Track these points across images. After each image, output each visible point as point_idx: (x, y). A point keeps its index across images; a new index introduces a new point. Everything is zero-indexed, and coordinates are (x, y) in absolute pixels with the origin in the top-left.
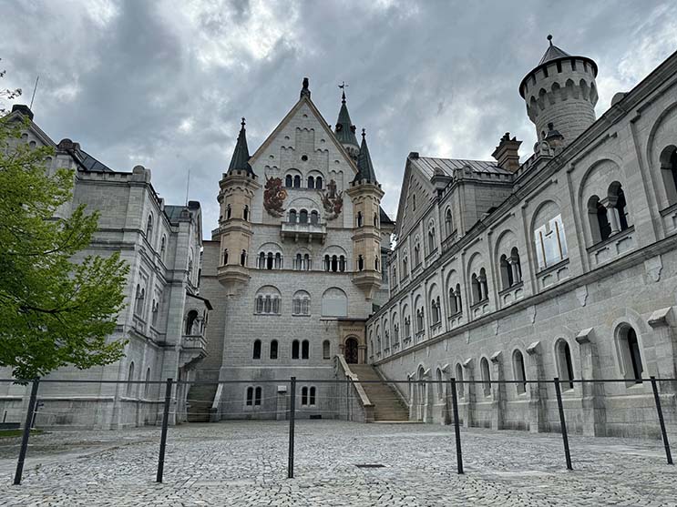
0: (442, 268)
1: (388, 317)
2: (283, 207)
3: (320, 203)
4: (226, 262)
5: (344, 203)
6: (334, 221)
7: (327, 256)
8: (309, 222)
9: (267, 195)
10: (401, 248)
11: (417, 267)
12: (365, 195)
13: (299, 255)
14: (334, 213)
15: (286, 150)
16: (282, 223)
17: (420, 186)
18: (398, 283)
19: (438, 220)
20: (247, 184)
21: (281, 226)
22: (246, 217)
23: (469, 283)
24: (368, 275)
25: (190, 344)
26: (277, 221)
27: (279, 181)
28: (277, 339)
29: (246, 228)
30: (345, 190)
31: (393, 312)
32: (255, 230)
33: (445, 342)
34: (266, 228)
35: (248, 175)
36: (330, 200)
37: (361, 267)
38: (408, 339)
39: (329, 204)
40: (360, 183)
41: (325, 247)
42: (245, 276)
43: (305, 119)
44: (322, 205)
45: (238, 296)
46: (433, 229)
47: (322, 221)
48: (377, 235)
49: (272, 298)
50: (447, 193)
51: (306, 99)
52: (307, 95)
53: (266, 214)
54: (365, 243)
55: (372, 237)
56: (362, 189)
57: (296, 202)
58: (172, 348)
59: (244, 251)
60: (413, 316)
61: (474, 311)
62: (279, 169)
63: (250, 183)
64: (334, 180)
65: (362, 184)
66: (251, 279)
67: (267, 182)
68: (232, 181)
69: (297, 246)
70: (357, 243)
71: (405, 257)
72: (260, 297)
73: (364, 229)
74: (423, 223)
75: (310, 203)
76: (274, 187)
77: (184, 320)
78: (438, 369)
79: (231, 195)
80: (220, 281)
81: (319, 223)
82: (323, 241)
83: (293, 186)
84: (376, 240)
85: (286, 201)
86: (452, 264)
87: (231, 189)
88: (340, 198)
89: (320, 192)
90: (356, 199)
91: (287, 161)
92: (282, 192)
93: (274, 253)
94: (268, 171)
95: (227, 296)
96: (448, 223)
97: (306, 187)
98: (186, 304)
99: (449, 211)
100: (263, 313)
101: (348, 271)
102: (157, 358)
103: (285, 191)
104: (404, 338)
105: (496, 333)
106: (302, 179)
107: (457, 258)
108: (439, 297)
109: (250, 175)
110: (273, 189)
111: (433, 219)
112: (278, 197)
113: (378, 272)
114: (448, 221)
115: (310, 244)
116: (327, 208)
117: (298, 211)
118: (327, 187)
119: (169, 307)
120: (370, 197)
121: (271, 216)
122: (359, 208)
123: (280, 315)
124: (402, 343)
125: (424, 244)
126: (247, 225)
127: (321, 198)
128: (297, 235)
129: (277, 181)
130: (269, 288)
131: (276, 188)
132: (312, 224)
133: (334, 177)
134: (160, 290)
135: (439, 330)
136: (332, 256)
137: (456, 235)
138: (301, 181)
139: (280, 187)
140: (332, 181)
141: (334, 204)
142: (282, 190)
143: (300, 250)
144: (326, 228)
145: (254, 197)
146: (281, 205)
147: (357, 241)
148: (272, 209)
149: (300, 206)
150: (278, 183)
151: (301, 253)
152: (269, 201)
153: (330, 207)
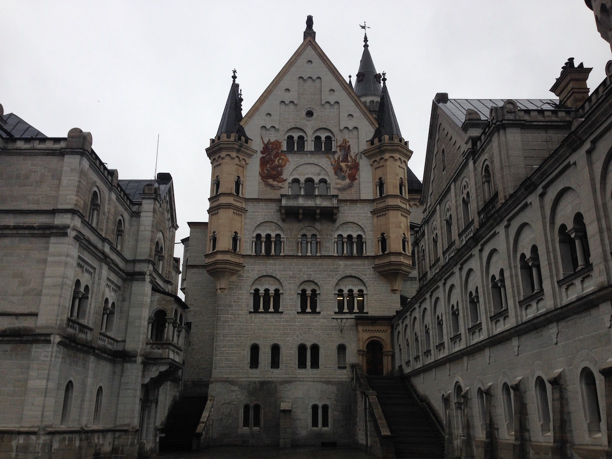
0: (479, 247)
1: (417, 314)
2: (284, 176)
3: (330, 169)
4: (214, 248)
5: (361, 168)
6: (348, 192)
7: (340, 236)
8: (317, 193)
9: (263, 162)
10: (430, 223)
11: (450, 247)
12: (387, 156)
13: (304, 235)
14: (348, 181)
15: (287, 105)
16: (282, 195)
17: (449, 136)
18: (428, 269)
19: (473, 181)
20: (238, 151)
21: (280, 201)
22: (237, 191)
23: (516, 267)
24: (393, 259)
25: (156, 353)
26: (275, 195)
27: (277, 144)
28: (279, 343)
29: (238, 204)
30: (361, 151)
32: (250, 207)
33: (487, 352)
34: (262, 204)
35: (240, 139)
36: (343, 164)
37: (384, 249)
38: (442, 344)
39: (341, 170)
40: (380, 141)
41: (338, 224)
42: (238, 264)
43: (309, 65)
44: (333, 171)
45: (230, 289)
46: (468, 192)
47: (333, 192)
48: (404, 206)
49: (272, 292)
50: (483, 142)
51: (310, 41)
52: (311, 36)
53: (263, 185)
54: (389, 218)
55: (399, 210)
56: (383, 148)
57: (300, 169)
58: (133, 359)
59: (236, 233)
60: (446, 313)
61: (524, 309)
62: (278, 129)
63: (242, 149)
64: (347, 139)
65: (383, 142)
66: (245, 268)
67: (263, 146)
68: (221, 147)
69: (301, 224)
70: (378, 218)
71: (435, 233)
72: (257, 291)
73: (387, 200)
74: (455, 185)
75: (317, 169)
76: (272, 151)
77: (149, 323)
78: (480, 389)
79: (220, 164)
80: (208, 271)
81: (329, 194)
82: (334, 217)
83: (296, 149)
84: (403, 213)
85: (288, 168)
86: (492, 241)
87: (219, 157)
88: (355, 161)
89: (330, 156)
90: (375, 161)
91: (288, 118)
92: (282, 157)
93: (273, 235)
94: (264, 132)
95: (217, 290)
96: (486, 184)
97: (313, 150)
98: (151, 301)
99: (487, 166)
100: (261, 309)
101: (368, 254)
102: (114, 372)
103: (286, 156)
104: (436, 342)
105: (555, 341)
106: (307, 141)
107: (498, 233)
108: (477, 288)
109: (243, 138)
110: (271, 155)
111: (467, 180)
112: (277, 164)
113: (406, 255)
114: (486, 181)
115: (318, 221)
116: (339, 174)
117: (302, 180)
118: (338, 148)
119: (129, 307)
120: (393, 157)
121: (269, 189)
122: (379, 173)
123: (282, 312)
124: (434, 349)
125: (457, 214)
126: (239, 200)
127: (331, 162)
128: (301, 211)
129: (276, 144)
130: (267, 279)
131: (275, 153)
132: (320, 196)
133: (347, 135)
134: (116, 285)
135: (479, 334)
136: (346, 236)
137: (497, 200)
138: (306, 143)
139: (279, 152)
140: (344, 140)
141: (348, 170)
142: (281, 155)
143: (306, 230)
144: (338, 200)
145: (248, 165)
146: (280, 173)
147: (379, 215)
148: (270, 179)
149: (305, 175)
150: (277, 147)
151: (307, 233)
152: (266, 170)
153: (342, 174)
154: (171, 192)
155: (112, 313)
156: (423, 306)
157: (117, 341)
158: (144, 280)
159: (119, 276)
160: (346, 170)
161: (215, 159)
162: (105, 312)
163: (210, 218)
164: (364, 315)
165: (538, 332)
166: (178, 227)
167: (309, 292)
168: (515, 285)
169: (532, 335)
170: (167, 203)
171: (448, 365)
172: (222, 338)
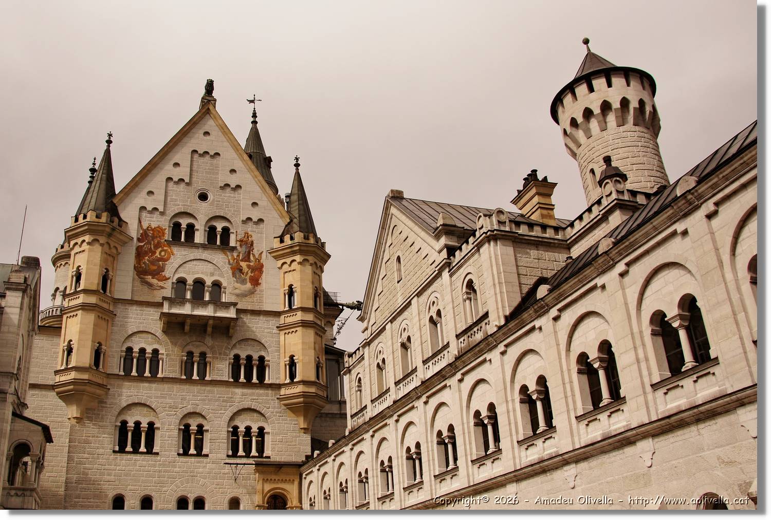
0: (458, 377)
2: (168, 272)
3: (227, 270)
4: (68, 362)
5: (265, 270)
6: (249, 299)
7: (237, 357)
8: (207, 298)
9: (140, 254)
10: (374, 346)
11: (407, 375)
13: (190, 353)
14: (248, 286)
15: (175, 183)
16: (164, 298)
17: (409, 241)
18: (367, 402)
19: (447, 298)
20: (110, 235)
21: (161, 305)
22: (104, 288)
23: (513, 400)
24: (306, 389)
25: (16, 502)
26: (155, 297)
27: (159, 231)
28: (153, 494)
29: (105, 306)
30: (268, 248)
32: (120, 310)
35: (112, 220)
36: (244, 265)
37: (292, 376)
39: (241, 271)
40: (292, 238)
41: (234, 340)
42: (101, 386)
43: (208, 138)
44: (230, 272)
45: (88, 419)
46: (439, 310)
47: (230, 298)
48: (319, 323)
49: (144, 425)
50: (465, 253)
51: (209, 109)
53: (138, 283)
55: (313, 327)
56: (295, 249)
57: (187, 265)
59: (100, 344)
60: (397, 457)
61: (524, 449)
62: (162, 212)
63: (115, 233)
64: (250, 233)
65: (296, 240)
66: (110, 392)
67: (141, 232)
68: (87, 229)
69: (187, 338)
70: (287, 336)
71: (381, 358)
72: (124, 423)
73: (297, 313)
74: (418, 302)
75: (211, 268)
76: (153, 240)
77: (7, 460)
79: (83, 251)
80: (58, 393)
81: (224, 301)
82: (231, 331)
83: (183, 239)
84: (318, 332)
85: (172, 263)
86: (480, 370)
87: (84, 240)
88: (259, 261)
89: (227, 252)
90: (285, 263)
91: (176, 200)
92: (165, 248)
93: (149, 350)
94: (143, 214)
95: (70, 419)
96: (468, 302)
97: (205, 242)
98: (11, 430)
99: (471, 281)
100: (129, 448)
101: (270, 382)
103: (170, 248)
105: (572, 485)
106: (197, 230)
107: (490, 360)
108: (451, 426)
109: (116, 220)
110: (151, 244)
111: (438, 295)
112: (159, 256)
113: (320, 385)
114: (469, 299)
115: (209, 335)
116: (238, 276)
117: (190, 281)
118: (238, 243)
120: (307, 260)
121: (145, 288)
122: (289, 279)
123: (157, 454)
125: (420, 336)
126: (106, 300)
127: (229, 260)
128: (188, 321)
130: (140, 408)
131: (156, 241)
132: (212, 303)
135: (453, 482)
136: (244, 357)
137: (487, 322)
138: (196, 232)
139: (162, 241)
140: (246, 233)
141: (250, 271)
142: (164, 246)
143: (193, 345)
144: (237, 310)
145: (120, 256)
146: (162, 269)
147: (287, 331)
148: (148, 275)
149: (193, 273)
150: (160, 234)
151: (194, 350)
152: (144, 263)
153: (242, 276)
156: (358, 449)
160: (248, 271)
161: (76, 244)
163: (66, 323)
164: (265, 460)
165: (547, 476)
167: (194, 428)
168: (512, 421)
169: (538, 480)
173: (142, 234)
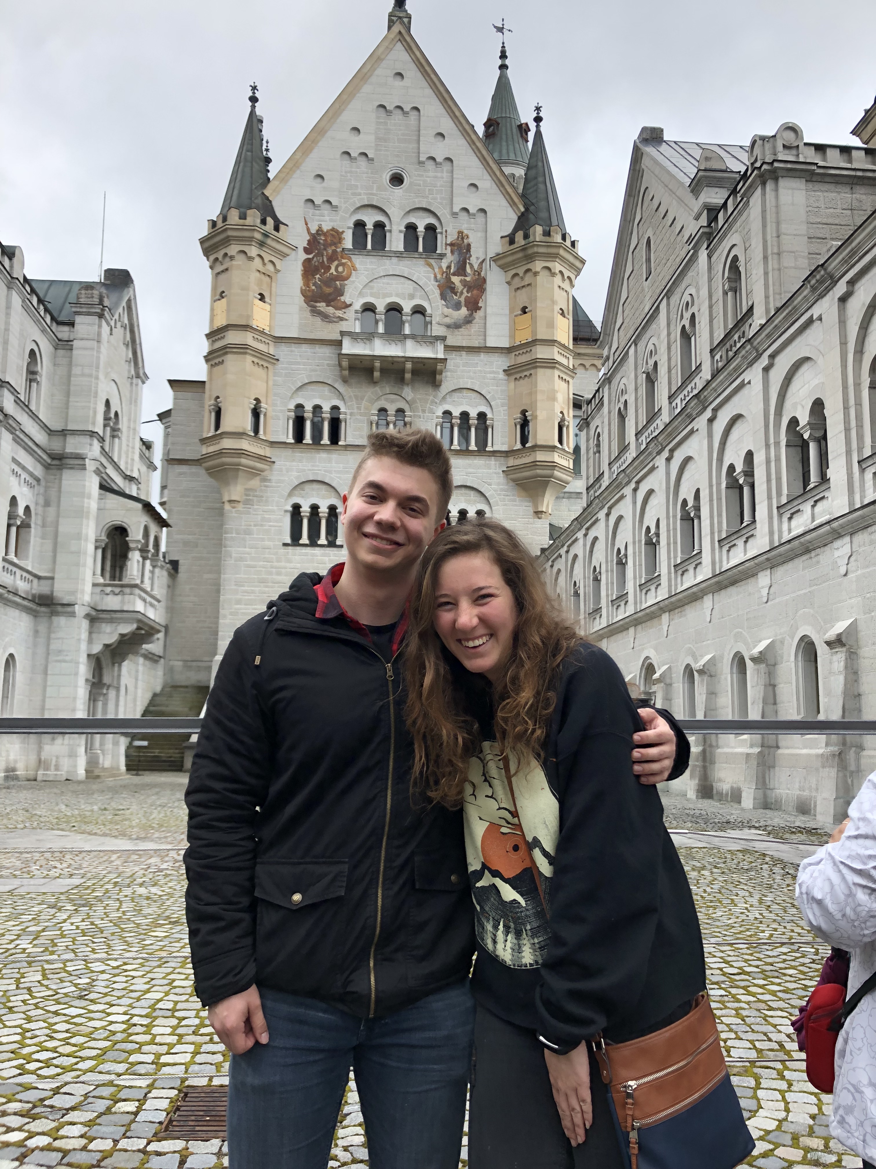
0: (708, 413)
1: (578, 549)
2: (346, 298)
3: (433, 289)
4: (217, 427)
5: (488, 286)
6: (464, 331)
7: (447, 413)
8: (407, 330)
9: (309, 269)
10: (615, 382)
11: (650, 420)
12: (538, 265)
13: (383, 411)
14: (464, 311)
15: (353, 159)
16: (343, 333)
17: (662, 210)
18: (605, 467)
19: (704, 292)
20: (262, 244)
21: (339, 344)
23: (777, 444)
24: (541, 456)
25: (112, 602)
26: (331, 332)
27: (336, 235)
29: (262, 347)
30: (491, 254)
31: (590, 537)
32: (283, 353)
33: (708, 601)
34: (305, 348)
35: (264, 222)
36: (456, 280)
37: (524, 440)
38: (622, 597)
39: (453, 289)
40: (526, 236)
41: (443, 390)
42: (262, 458)
43: (398, 83)
44: (437, 292)
45: (247, 502)
46: (693, 316)
47: (437, 330)
48: (564, 361)
49: (324, 509)
50: (729, 213)
51: (400, 32)
52: (402, 23)
53: (307, 313)
54: (536, 383)
55: (554, 368)
56: (530, 251)
57: (376, 284)
58: (69, 609)
59: (257, 400)
60: (634, 543)
61: (785, 519)
62: (336, 207)
63: (269, 241)
64: (465, 232)
65: (531, 239)
66: (276, 466)
67: (308, 238)
68: (228, 237)
69: (377, 389)
70: (517, 382)
71: (622, 400)
72: (296, 508)
73: (533, 349)
74: (668, 305)
75: (409, 286)
76: (325, 249)
77: (96, 548)
78: (688, 666)
79: (227, 269)
80: (207, 469)
81: (429, 334)
82: (438, 376)
83: (369, 246)
84: (562, 375)
85: (353, 282)
86: (736, 399)
87: (226, 255)
88: (479, 274)
89: (432, 261)
90: (516, 275)
91: (356, 187)
92: (344, 261)
93: (326, 407)
94: (310, 211)
95: (223, 503)
96: (730, 294)
97: (401, 248)
98: (99, 509)
99: (736, 259)
100: (305, 540)
101: (496, 448)
102: (36, 632)
103: (350, 259)
104: (612, 595)
105: (843, 571)
106: (390, 231)
107: (749, 383)
108: (698, 491)
109: (270, 221)
110: (322, 256)
111: (692, 291)
112: (335, 273)
113: (564, 450)
114: (731, 289)
115: (408, 384)
116: (448, 298)
117: (381, 308)
118: (449, 248)
119: (58, 516)
120: (548, 269)
121: (318, 320)
122: (523, 298)
124: (608, 606)
125: (669, 359)
126: (263, 339)
127: (435, 274)
128: (377, 364)
129: (332, 235)
130: (315, 486)
131: (330, 251)
132: (413, 337)
133: (464, 224)
134: (31, 474)
135: (695, 573)
136: (458, 415)
137: (750, 321)
138: (388, 234)
139: (338, 250)
140: (460, 233)
141: (465, 290)
142: (342, 258)
143: (386, 400)
144: (446, 347)
145: (279, 275)
146: (340, 292)
147: (518, 376)
148: (320, 302)
149: (385, 296)
150: (335, 241)
151: (387, 406)
152: (314, 284)
153: (455, 297)
154: (130, 308)
155: (25, 526)
156: (592, 534)
157: (39, 578)
158: (83, 467)
159: (36, 459)
160: (462, 290)
161: (217, 259)
162: (12, 522)
163: (210, 373)
165: (811, 558)
166: (147, 377)
168: (773, 476)
169: (799, 562)
170: (125, 328)
171: (632, 630)
172: (234, 587)
173: (309, 241)
